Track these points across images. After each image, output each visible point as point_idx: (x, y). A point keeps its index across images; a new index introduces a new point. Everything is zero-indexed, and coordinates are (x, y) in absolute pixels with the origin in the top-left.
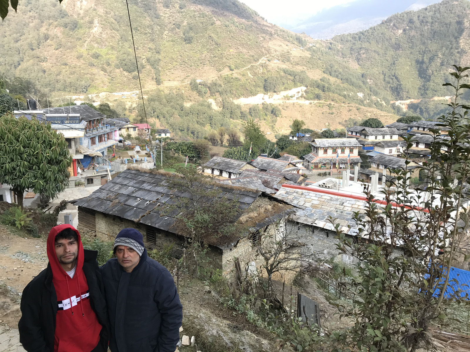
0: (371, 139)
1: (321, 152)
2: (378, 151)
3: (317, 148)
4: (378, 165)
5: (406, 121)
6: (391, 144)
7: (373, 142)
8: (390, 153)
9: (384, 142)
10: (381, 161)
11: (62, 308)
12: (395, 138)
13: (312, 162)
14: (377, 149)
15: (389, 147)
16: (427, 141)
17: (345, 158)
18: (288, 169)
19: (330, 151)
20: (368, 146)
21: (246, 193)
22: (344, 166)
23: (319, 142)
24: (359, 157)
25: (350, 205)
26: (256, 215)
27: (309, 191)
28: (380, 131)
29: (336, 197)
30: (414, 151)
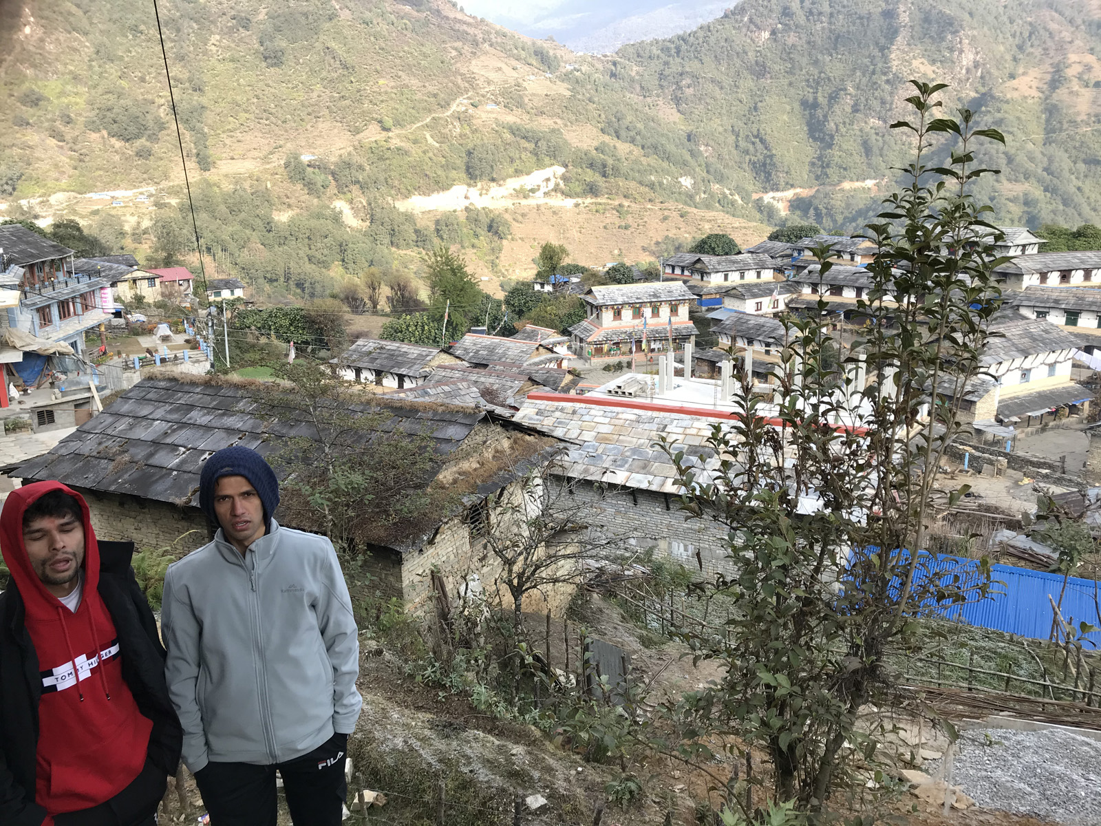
0: (716, 280)
1: (607, 316)
2: (730, 307)
3: (598, 308)
4: (734, 339)
5: (789, 236)
6: (760, 290)
7: (720, 288)
8: (757, 310)
9: (743, 286)
10: (740, 328)
11: (55, 686)
12: (768, 275)
13: (589, 340)
14: (729, 303)
15: (755, 296)
16: (835, 279)
17: (660, 328)
18: (537, 360)
19: (627, 313)
20: (708, 297)
21: (448, 417)
22: (661, 346)
23: (601, 293)
24: (691, 324)
25: (681, 430)
26: (476, 465)
27: (588, 406)
28: (734, 262)
29: (649, 413)
30: (808, 303)
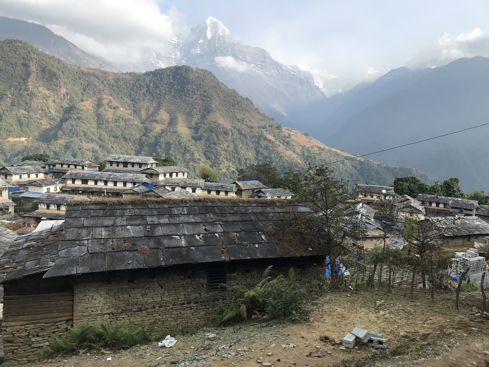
0: (15, 178)
2: (34, 191)
6: (48, 182)
7: (18, 182)
12: (41, 176)
14: (31, 189)
15: (47, 185)
16: (83, 176)
24: (10, 200)
30: (71, 188)
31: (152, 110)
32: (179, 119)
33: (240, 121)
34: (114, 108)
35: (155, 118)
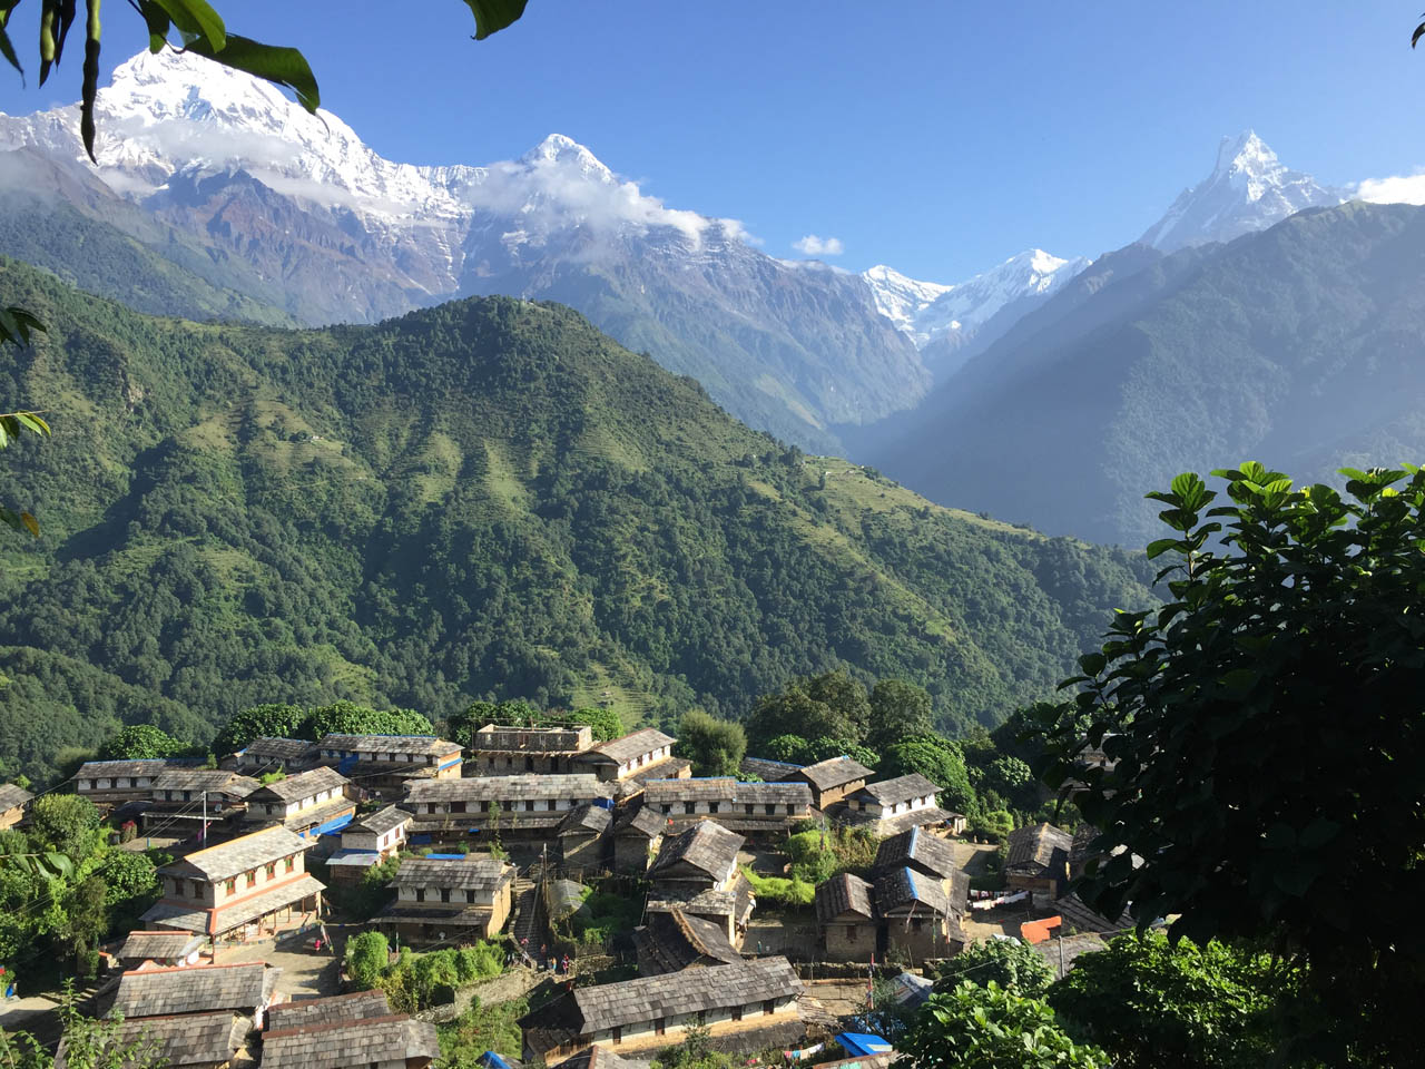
0: (292, 812)
31: (406, 433)
32: (491, 455)
33: (674, 448)
34: (294, 438)
35: (419, 460)
